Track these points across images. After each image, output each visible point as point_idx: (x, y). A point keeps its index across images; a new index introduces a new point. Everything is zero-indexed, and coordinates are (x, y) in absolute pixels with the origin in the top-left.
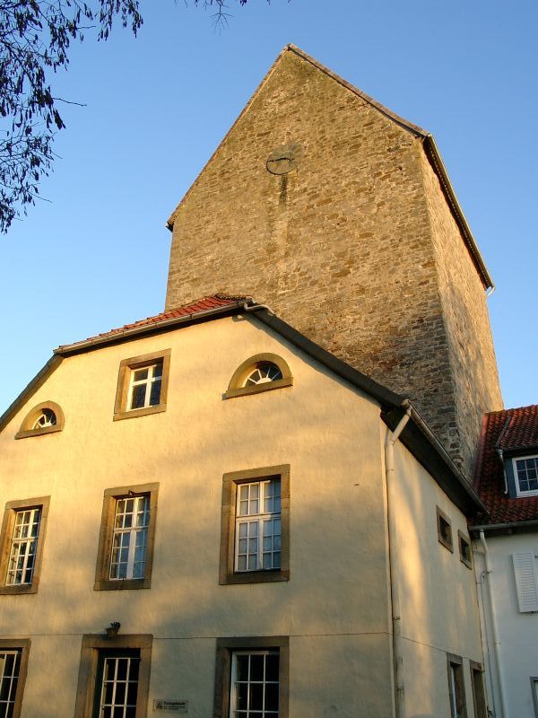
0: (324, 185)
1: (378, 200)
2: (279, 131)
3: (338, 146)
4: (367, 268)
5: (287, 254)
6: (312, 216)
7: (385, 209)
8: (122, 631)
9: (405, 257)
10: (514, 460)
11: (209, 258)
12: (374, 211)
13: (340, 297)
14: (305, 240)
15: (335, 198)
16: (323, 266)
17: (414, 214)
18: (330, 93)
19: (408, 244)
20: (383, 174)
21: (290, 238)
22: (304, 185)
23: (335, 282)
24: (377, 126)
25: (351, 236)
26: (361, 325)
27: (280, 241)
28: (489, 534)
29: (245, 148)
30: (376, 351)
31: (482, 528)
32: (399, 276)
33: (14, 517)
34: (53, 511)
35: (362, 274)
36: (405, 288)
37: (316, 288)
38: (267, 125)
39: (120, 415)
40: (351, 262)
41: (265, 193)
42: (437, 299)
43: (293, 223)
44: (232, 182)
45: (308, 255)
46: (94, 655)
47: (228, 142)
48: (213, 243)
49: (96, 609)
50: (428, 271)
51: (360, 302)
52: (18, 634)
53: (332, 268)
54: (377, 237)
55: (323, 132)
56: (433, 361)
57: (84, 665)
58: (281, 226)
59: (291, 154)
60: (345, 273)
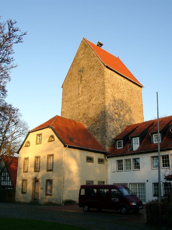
0: (88, 78)
1: (97, 82)
2: (81, 63)
3: (91, 68)
4: (94, 99)
5: (81, 96)
6: (86, 86)
7: (98, 84)
8: (37, 178)
9: (100, 97)
10: (117, 141)
11: (69, 96)
12: (96, 85)
13: (89, 106)
14: (84, 92)
15: (90, 82)
16: (87, 98)
17: (103, 86)
18: (90, 53)
19: (101, 94)
20: (98, 76)
21: (82, 92)
22: (85, 78)
23: (89, 102)
24: (98, 62)
25: (92, 91)
26: (92, 113)
27: (80, 92)
28: (108, 157)
29: (75, 68)
30: (95, 119)
31: (106, 156)
32: (99, 102)
33: (25, 160)
34: (29, 159)
35: (93, 101)
36: (100, 104)
37: (86, 104)
38: (79, 61)
39: (37, 144)
40: (92, 98)
41: (78, 80)
42: (105, 107)
43: (82, 88)
44: (72, 77)
45: (85, 96)
46: (34, 181)
47: (72, 65)
48: (69, 92)
49: (34, 175)
50: (103, 101)
51: (93, 107)
52: (26, 179)
53: (89, 99)
54: (96, 92)
55: (88, 64)
56: (103, 121)
57: (33, 183)
58: (80, 88)
59: (82, 70)
60: (90, 101)
